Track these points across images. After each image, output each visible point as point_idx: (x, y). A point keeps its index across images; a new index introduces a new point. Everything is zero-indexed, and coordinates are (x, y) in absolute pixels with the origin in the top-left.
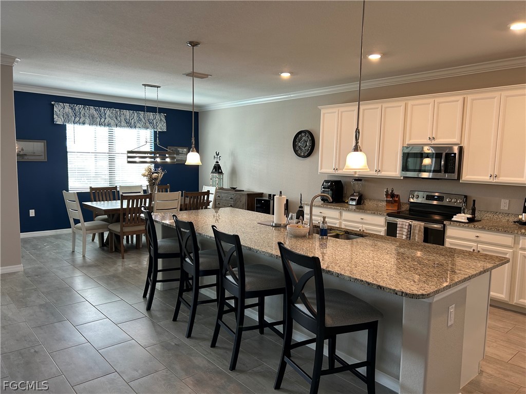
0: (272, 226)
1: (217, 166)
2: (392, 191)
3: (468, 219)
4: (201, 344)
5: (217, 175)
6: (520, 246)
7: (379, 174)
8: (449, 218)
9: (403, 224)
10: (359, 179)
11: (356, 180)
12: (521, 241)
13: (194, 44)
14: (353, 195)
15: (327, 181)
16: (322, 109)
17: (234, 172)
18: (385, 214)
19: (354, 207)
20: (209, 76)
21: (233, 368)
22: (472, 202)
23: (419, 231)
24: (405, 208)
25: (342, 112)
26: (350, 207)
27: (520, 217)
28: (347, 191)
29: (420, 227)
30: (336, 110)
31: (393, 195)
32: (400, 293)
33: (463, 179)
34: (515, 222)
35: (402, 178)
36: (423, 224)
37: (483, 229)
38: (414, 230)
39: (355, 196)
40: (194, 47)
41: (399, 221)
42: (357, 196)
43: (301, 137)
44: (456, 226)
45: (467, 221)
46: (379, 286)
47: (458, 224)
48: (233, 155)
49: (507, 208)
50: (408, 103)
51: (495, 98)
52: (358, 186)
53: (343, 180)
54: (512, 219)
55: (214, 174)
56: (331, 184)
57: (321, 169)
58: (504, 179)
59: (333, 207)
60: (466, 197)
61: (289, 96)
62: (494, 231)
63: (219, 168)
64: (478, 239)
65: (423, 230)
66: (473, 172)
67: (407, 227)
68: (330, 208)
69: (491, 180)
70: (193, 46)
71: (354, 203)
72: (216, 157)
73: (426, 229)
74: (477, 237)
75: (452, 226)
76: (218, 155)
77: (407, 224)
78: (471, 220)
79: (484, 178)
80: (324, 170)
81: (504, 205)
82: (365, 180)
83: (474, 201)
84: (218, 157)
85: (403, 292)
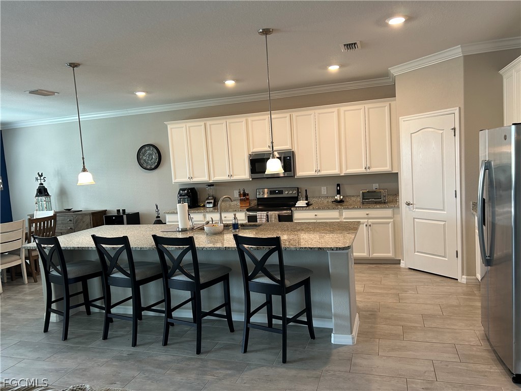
0: (179, 231)
1: (42, 188)
2: (244, 191)
3: (306, 204)
4: (151, 346)
5: (43, 198)
6: (344, 217)
7: (232, 178)
8: (294, 205)
9: (261, 216)
10: (211, 185)
11: (209, 186)
12: (344, 213)
13: (74, 65)
14: (208, 199)
15: (183, 190)
16: (169, 124)
17: (63, 193)
18: (245, 210)
19: (212, 209)
20: (56, 94)
21: (199, 352)
22: (305, 191)
23: (275, 218)
24: (254, 203)
25: (189, 127)
26: (208, 210)
27: (336, 197)
28: (201, 197)
29: (275, 215)
30: (184, 125)
31: (245, 194)
32: (336, 249)
33: (297, 175)
34: (332, 202)
35: (251, 179)
36: (277, 213)
37: (319, 209)
38: (271, 218)
39: (210, 200)
40: (75, 68)
41: (259, 214)
42: (211, 199)
43: (146, 151)
44: (301, 210)
45: (306, 205)
46: (319, 248)
47: (302, 209)
48: (59, 174)
49: (326, 193)
50: (248, 119)
51: (311, 115)
52: (211, 191)
53: (195, 187)
54: (331, 200)
55: (40, 198)
56: (188, 191)
57: (175, 179)
58: (324, 172)
59: (197, 212)
60: (298, 188)
61: (127, 112)
62: (326, 210)
63: (45, 190)
64: (317, 217)
65: (277, 218)
66: (304, 169)
67: (265, 217)
68: (194, 212)
69: (316, 174)
70: (73, 67)
71: (211, 205)
72: (39, 178)
73: (279, 216)
74: (316, 215)
75: (298, 210)
76: (41, 176)
77: (265, 215)
78: (308, 204)
79: (312, 173)
80: (178, 180)
81: (324, 190)
82: (216, 185)
83: (306, 190)
84: (42, 178)
85: (337, 248)
